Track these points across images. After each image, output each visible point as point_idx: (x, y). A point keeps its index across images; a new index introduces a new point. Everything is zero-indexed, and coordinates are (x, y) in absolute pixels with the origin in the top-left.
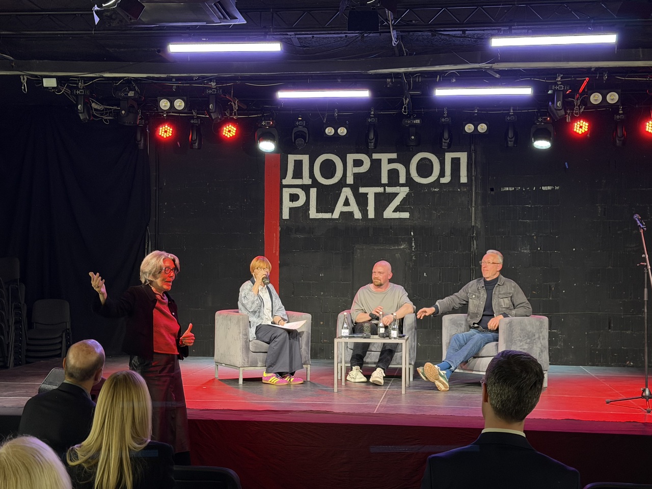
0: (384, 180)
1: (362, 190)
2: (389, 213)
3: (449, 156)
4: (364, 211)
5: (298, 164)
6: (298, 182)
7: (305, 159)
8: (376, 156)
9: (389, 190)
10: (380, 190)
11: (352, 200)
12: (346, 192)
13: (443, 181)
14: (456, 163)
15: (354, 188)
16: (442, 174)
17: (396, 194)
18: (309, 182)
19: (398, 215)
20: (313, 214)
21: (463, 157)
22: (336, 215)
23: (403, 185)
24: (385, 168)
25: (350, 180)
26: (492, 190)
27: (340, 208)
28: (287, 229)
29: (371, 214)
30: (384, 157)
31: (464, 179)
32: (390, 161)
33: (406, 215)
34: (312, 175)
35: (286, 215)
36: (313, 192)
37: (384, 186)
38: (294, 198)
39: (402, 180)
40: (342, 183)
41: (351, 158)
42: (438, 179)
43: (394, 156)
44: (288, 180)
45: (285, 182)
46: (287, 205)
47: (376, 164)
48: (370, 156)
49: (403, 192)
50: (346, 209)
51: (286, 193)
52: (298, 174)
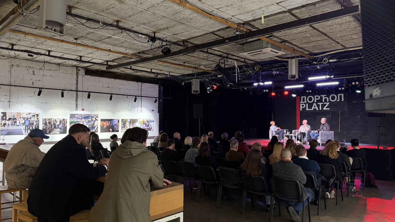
0: (323, 101)
1: (318, 104)
2: (325, 109)
3: (339, 95)
4: (319, 108)
5: (304, 98)
6: (304, 102)
7: (305, 97)
8: (321, 96)
9: (324, 103)
10: (323, 103)
11: (316, 106)
12: (315, 104)
13: (338, 101)
14: (341, 96)
15: (316, 103)
16: (337, 99)
17: (326, 104)
18: (306, 102)
19: (327, 109)
20: (307, 109)
21: (343, 95)
22: (312, 109)
23: (328, 102)
24: (324, 98)
25: (315, 101)
26: (350, 102)
27: (313, 108)
28: (301, 113)
29: (320, 109)
30: (323, 96)
31: (343, 100)
32: (325, 97)
33: (329, 109)
34: (307, 101)
35: (301, 110)
36: (307, 104)
37: (323, 102)
38: (303, 106)
39: (328, 101)
40: (314, 102)
41: (315, 96)
42: (336, 100)
43: (326, 95)
44: (302, 102)
45: (301, 102)
46: (301, 107)
47: (321, 98)
48: (320, 96)
49: (328, 104)
50: (315, 108)
51: (301, 105)
52: (304, 101)
